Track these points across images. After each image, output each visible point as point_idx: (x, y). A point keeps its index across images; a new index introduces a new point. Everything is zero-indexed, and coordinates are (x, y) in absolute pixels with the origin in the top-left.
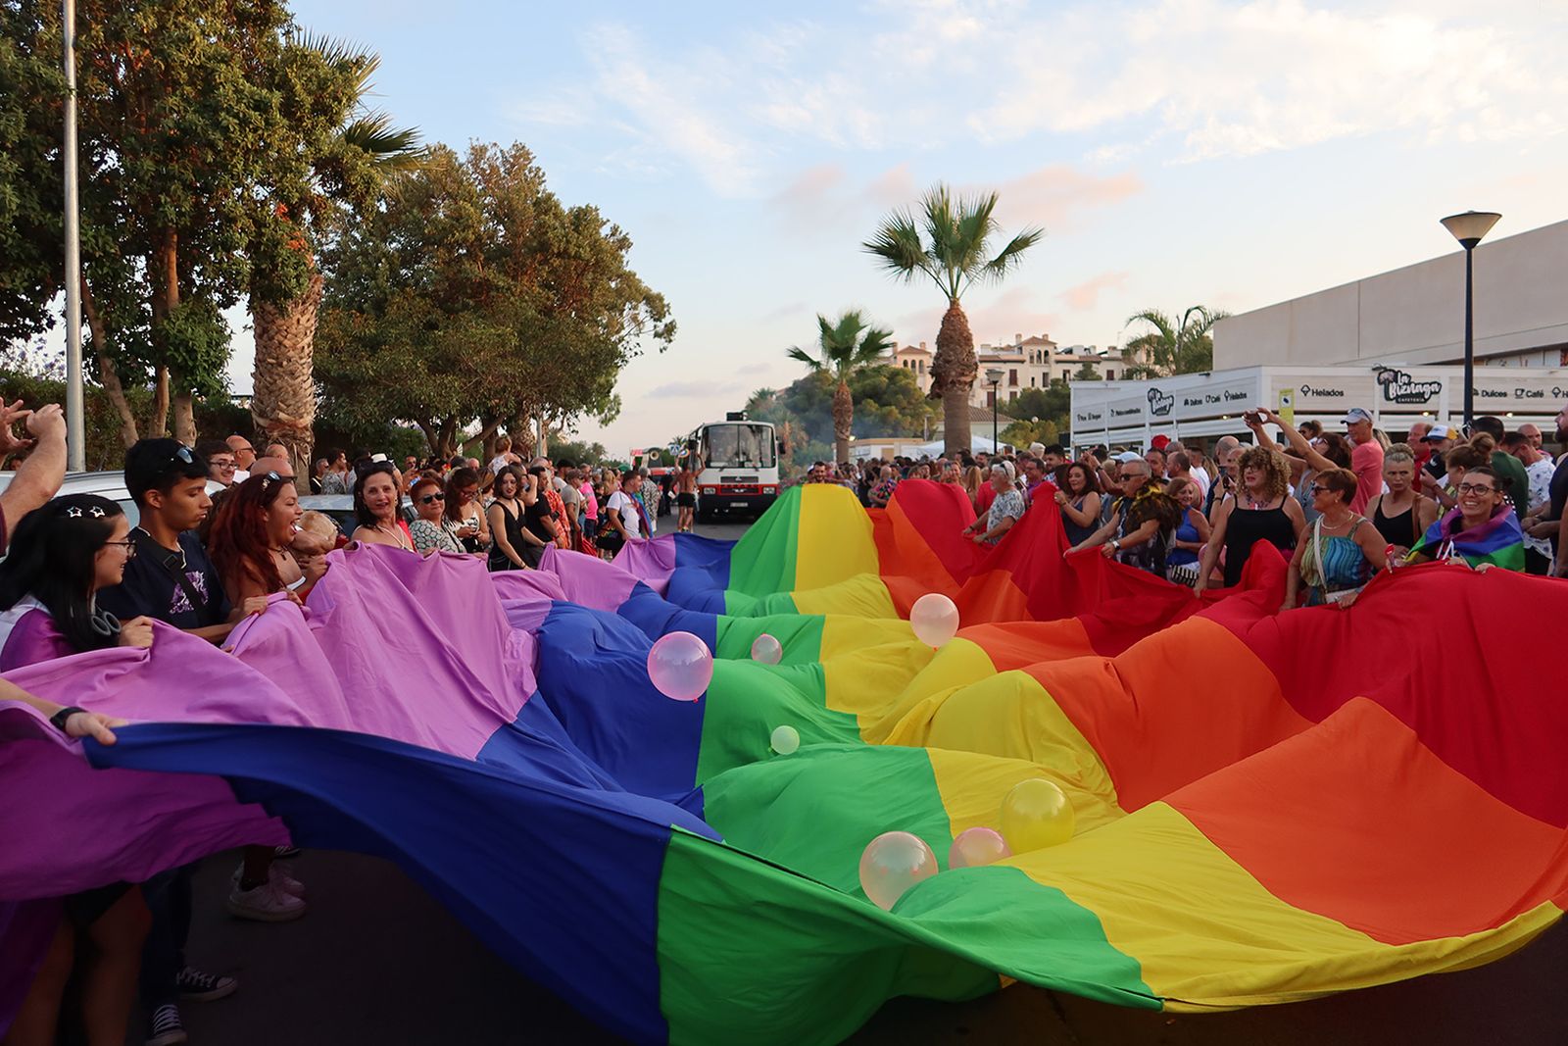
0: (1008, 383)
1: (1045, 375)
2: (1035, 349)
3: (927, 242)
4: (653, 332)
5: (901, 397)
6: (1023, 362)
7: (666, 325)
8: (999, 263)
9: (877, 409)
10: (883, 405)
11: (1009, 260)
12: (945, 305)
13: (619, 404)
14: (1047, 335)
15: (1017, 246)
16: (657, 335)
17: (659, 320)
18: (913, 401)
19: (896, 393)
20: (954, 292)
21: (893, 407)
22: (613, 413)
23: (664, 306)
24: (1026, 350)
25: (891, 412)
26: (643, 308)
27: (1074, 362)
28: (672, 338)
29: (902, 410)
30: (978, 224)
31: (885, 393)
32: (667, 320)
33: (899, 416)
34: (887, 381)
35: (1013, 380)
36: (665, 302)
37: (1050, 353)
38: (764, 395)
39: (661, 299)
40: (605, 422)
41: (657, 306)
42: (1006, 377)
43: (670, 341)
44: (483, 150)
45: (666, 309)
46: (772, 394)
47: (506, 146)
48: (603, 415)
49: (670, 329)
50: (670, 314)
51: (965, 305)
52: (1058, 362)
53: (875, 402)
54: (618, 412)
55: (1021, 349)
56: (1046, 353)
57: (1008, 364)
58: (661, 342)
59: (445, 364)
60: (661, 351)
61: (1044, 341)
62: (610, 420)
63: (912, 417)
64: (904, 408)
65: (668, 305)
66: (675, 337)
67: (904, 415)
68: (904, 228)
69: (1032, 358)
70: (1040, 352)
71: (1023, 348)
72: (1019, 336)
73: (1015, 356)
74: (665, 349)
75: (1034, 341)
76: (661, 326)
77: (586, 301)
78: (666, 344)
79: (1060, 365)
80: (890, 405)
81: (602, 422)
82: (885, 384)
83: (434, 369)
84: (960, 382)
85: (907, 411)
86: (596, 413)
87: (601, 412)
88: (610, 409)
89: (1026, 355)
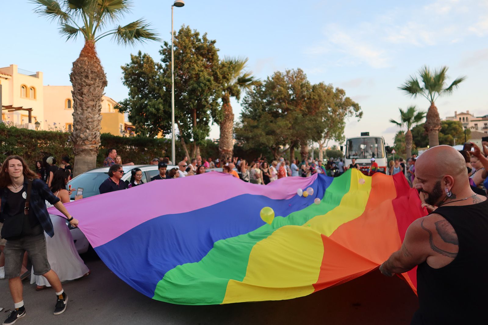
3: (422, 84)
4: (355, 115)
7: (360, 113)
8: (450, 88)
11: (454, 87)
12: (429, 105)
15: (456, 83)
16: (357, 116)
17: (357, 111)
19: (451, 130)
20: (432, 100)
21: (450, 135)
26: (352, 108)
29: (453, 136)
30: (441, 77)
31: (447, 130)
32: (360, 111)
33: (452, 138)
39: (358, 105)
41: (356, 107)
44: (289, 71)
45: (359, 108)
47: (296, 70)
49: (361, 114)
50: (361, 109)
51: (436, 104)
58: (358, 118)
59: (271, 133)
60: (358, 121)
65: (360, 106)
66: (363, 116)
68: (414, 80)
76: (358, 113)
77: (317, 111)
78: (360, 119)
83: (268, 134)
84: (434, 130)
85: (455, 136)
86: (338, 141)
87: (339, 141)
88: (342, 140)
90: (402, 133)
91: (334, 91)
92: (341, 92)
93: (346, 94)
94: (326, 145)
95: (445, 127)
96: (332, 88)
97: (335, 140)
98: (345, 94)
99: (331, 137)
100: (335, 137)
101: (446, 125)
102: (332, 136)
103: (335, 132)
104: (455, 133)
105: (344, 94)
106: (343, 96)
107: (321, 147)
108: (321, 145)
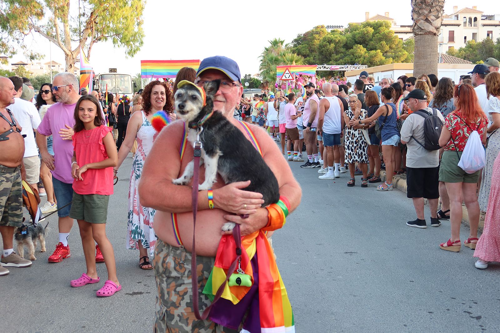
0: (448, 41)
1: (474, 35)
5: (384, 43)
6: (459, 25)
9: (365, 53)
13: (142, 36)
14: (475, 7)
18: (394, 46)
19: (380, 40)
21: (379, 51)
22: (137, 44)
24: (461, 16)
25: (376, 55)
27: (496, 25)
29: (385, 53)
31: (371, 40)
33: (383, 58)
34: (373, 30)
35: (451, 38)
37: (478, 20)
38: (275, 43)
42: (446, 36)
46: (282, 42)
52: (484, 25)
53: (364, 47)
56: (476, 19)
57: (447, 27)
61: (473, 10)
62: (135, 51)
63: (393, 59)
64: (386, 52)
67: (387, 57)
69: (465, 23)
71: (459, 15)
72: (455, 7)
73: (453, 21)
75: (467, 10)
79: (485, 27)
80: (375, 49)
81: (129, 53)
82: (371, 33)
85: (389, 54)
86: (122, 44)
88: (134, 41)
89: (461, 21)
90: (280, 44)
95: (368, 32)
100: (115, 32)
101: (371, 30)
102: (106, 26)
104: (387, 48)
107: (70, 59)
108: (69, 53)
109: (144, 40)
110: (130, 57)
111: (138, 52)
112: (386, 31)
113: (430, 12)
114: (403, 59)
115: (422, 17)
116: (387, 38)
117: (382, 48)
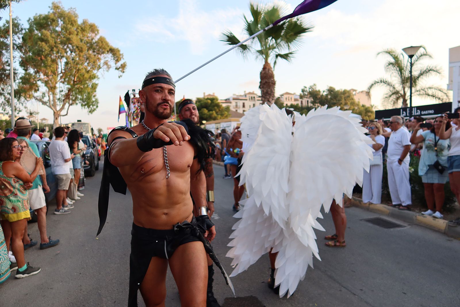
2: (251, 96)
4: (115, 68)
5: (216, 108)
6: (246, 100)
7: (121, 65)
10: (209, 111)
13: (98, 103)
16: (117, 69)
17: (117, 61)
18: (221, 109)
19: (214, 106)
22: (95, 107)
23: (120, 55)
24: (248, 96)
25: (213, 114)
26: (109, 57)
28: (125, 71)
29: (217, 113)
31: (209, 106)
32: (122, 62)
33: (216, 115)
34: (211, 102)
35: (244, 106)
36: (121, 53)
39: (119, 51)
40: (91, 112)
41: (116, 54)
42: (241, 105)
43: (124, 72)
45: (121, 57)
48: (90, 109)
49: (123, 66)
50: (123, 59)
52: (258, 100)
54: (97, 107)
55: (246, 96)
56: (254, 97)
57: (242, 100)
58: (118, 73)
60: (119, 77)
61: (253, 93)
62: (93, 111)
65: (122, 54)
69: (250, 99)
70: (252, 97)
72: (245, 92)
73: (244, 98)
74: (121, 76)
75: (250, 93)
76: (119, 64)
78: (121, 74)
80: (212, 110)
85: (219, 113)
86: (86, 107)
87: (89, 107)
88: (93, 105)
89: (248, 98)
91: (80, 21)
92: (93, 28)
93: (100, 32)
94: (66, 113)
95: (208, 102)
96: (76, 16)
97: (82, 105)
98: (98, 32)
99: (75, 100)
100: (82, 99)
101: (209, 101)
102: (76, 98)
103: (81, 92)
104: (217, 110)
105: (96, 32)
106: (96, 34)
107: (56, 115)
108: (56, 112)
109: (99, 105)
110: (90, 114)
111: (95, 111)
112: (217, 102)
113: (270, 97)
114: (225, 115)
115: (266, 99)
116: (218, 106)
117: (215, 110)
